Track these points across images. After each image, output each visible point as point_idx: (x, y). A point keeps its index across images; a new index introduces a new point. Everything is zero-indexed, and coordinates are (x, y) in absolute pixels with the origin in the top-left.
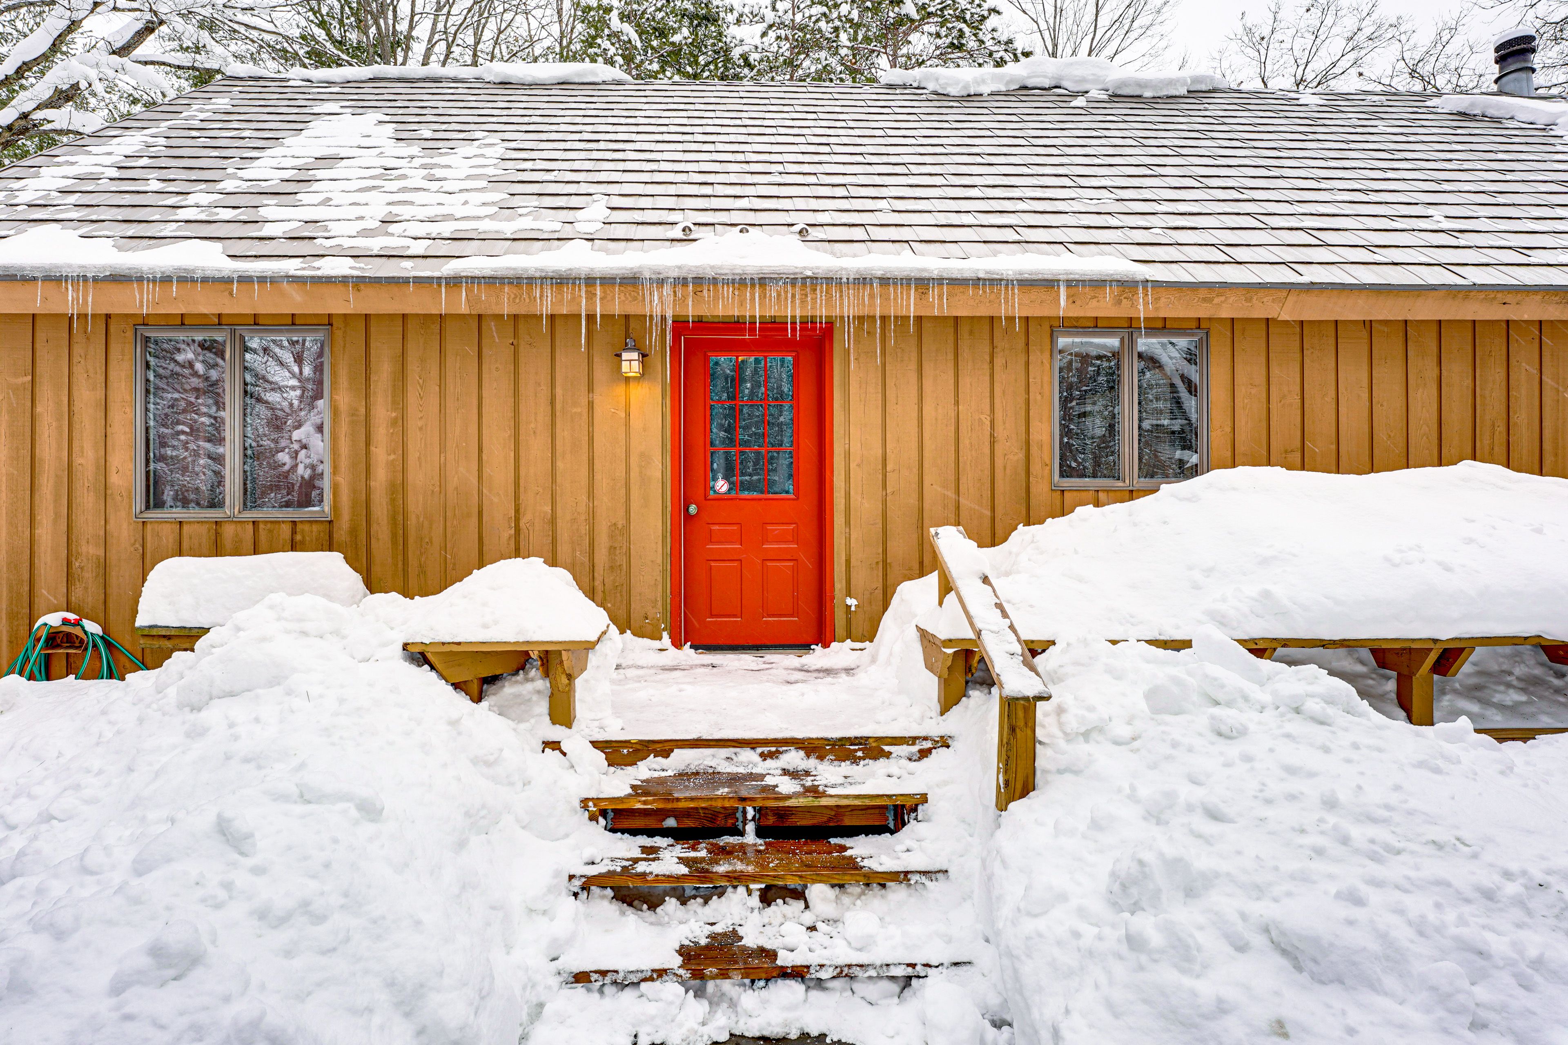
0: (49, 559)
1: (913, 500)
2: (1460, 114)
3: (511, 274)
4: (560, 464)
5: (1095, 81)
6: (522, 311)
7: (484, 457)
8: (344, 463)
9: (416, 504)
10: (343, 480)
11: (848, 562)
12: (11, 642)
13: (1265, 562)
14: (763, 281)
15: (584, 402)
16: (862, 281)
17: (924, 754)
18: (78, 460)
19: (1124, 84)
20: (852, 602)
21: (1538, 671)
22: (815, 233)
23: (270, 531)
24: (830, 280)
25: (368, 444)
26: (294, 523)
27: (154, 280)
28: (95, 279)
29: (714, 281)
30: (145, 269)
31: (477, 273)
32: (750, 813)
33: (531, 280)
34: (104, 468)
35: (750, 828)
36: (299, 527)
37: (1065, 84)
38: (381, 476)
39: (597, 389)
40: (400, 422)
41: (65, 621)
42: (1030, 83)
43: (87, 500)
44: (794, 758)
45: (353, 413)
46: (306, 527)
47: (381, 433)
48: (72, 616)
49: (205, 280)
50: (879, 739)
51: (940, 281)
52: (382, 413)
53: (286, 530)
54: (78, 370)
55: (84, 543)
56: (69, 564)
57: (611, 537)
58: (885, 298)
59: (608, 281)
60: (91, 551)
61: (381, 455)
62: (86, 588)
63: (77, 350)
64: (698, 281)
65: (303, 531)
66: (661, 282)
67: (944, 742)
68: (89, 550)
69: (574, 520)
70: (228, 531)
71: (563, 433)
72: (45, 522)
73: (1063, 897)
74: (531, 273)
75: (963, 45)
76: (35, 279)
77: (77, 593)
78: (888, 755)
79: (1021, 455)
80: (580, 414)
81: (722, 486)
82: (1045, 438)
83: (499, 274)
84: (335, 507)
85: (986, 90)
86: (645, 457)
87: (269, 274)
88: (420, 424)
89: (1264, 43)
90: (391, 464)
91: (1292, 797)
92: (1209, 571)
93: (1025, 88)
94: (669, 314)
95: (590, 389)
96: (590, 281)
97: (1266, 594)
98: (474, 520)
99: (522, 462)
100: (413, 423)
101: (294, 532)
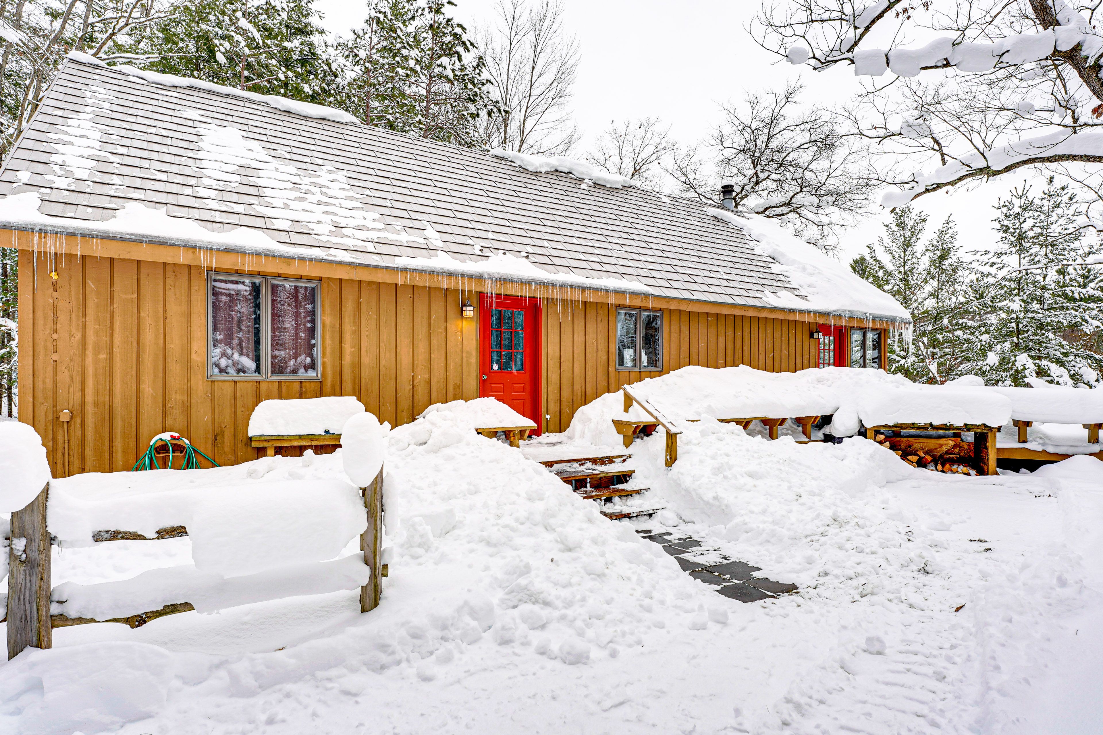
0: (150, 403)
1: (570, 375)
2: (714, 217)
3: (429, 269)
4: (432, 356)
5: (587, 175)
6: (433, 285)
7: (398, 351)
8: (328, 352)
9: (365, 374)
10: (328, 360)
11: (547, 400)
12: (124, 452)
13: (706, 396)
14: (529, 282)
15: (443, 327)
16: (564, 286)
17: (624, 461)
18: (169, 346)
19: (599, 179)
20: (548, 417)
21: (761, 429)
22: (532, 258)
23: (288, 386)
24: (553, 285)
25: (341, 342)
26: (301, 382)
27: (252, 254)
28: (218, 250)
29: (511, 281)
30: (247, 248)
31: (415, 267)
32: (589, 480)
33: (438, 273)
34: (187, 351)
35: (588, 485)
36: (304, 384)
37: (573, 172)
38: (348, 359)
39: (448, 321)
40: (357, 332)
41: (172, 437)
42: (560, 169)
43: (175, 369)
44: (589, 465)
45: (333, 327)
46: (308, 384)
47: (348, 337)
48: (176, 435)
49: (280, 257)
50: (613, 457)
51: (590, 288)
52: (348, 328)
53: (297, 386)
54: (170, 294)
55: (173, 393)
56: (164, 405)
57: (455, 389)
58: (571, 293)
59: (470, 277)
60: (178, 397)
61: (348, 348)
62: (175, 419)
63: (169, 281)
64: (505, 280)
65: (306, 387)
66: (491, 279)
67: (630, 457)
68: (176, 398)
69: (438, 382)
70: (264, 386)
71: (434, 342)
72: (147, 380)
73: (703, 476)
74: (438, 270)
75: (475, 100)
76: (179, 246)
77: (169, 422)
78: (614, 462)
79: (606, 357)
80: (441, 333)
81: (495, 367)
82: (614, 350)
83: (424, 269)
84: (324, 374)
85: (543, 170)
86: (469, 353)
87: (314, 257)
88: (367, 333)
89: (622, 138)
90: (352, 353)
91: (740, 450)
92: (692, 400)
93: (556, 170)
94: (494, 292)
95: (446, 321)
96: (463, 276)
97: (710, 406)
98: (393, 381)
99: (416, 354)
100: (364, 333)
101: (301, 387)
